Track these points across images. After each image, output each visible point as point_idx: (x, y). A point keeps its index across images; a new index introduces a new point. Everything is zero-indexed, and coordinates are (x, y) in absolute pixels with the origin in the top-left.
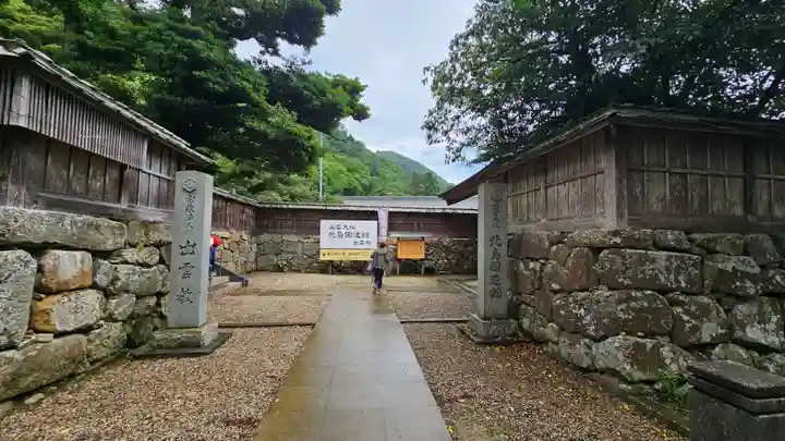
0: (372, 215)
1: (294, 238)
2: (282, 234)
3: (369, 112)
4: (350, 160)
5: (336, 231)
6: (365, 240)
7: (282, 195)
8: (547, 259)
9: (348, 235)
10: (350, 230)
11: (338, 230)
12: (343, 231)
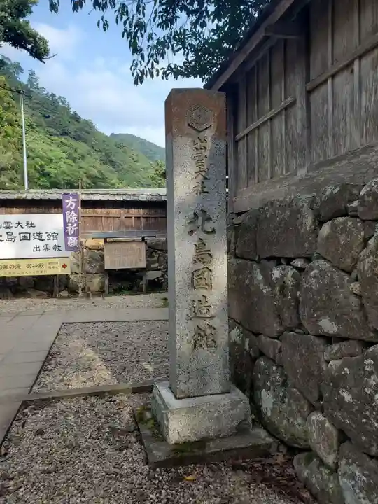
0: (55, 205)
4: (75, 144)
5: (4, 231)
6: (51, 243)
8: (308, 260)
9: (25, 237)
10: (26, 230)
11: (8, 230)
12: (16, 231)
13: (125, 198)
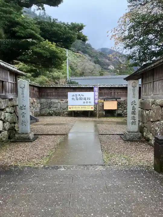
0: (91, 89)
1: (57, 101)
2: (51, 99)
3: (87, 38)
5: (75, 97)
6: (88, 101)
7: (48, 77)
8: (151, 110)
9: (81, 99)
10: (81, 97)
11: (76, 97)
12: (78, 97)
13: (111, 86)
